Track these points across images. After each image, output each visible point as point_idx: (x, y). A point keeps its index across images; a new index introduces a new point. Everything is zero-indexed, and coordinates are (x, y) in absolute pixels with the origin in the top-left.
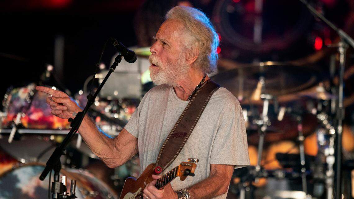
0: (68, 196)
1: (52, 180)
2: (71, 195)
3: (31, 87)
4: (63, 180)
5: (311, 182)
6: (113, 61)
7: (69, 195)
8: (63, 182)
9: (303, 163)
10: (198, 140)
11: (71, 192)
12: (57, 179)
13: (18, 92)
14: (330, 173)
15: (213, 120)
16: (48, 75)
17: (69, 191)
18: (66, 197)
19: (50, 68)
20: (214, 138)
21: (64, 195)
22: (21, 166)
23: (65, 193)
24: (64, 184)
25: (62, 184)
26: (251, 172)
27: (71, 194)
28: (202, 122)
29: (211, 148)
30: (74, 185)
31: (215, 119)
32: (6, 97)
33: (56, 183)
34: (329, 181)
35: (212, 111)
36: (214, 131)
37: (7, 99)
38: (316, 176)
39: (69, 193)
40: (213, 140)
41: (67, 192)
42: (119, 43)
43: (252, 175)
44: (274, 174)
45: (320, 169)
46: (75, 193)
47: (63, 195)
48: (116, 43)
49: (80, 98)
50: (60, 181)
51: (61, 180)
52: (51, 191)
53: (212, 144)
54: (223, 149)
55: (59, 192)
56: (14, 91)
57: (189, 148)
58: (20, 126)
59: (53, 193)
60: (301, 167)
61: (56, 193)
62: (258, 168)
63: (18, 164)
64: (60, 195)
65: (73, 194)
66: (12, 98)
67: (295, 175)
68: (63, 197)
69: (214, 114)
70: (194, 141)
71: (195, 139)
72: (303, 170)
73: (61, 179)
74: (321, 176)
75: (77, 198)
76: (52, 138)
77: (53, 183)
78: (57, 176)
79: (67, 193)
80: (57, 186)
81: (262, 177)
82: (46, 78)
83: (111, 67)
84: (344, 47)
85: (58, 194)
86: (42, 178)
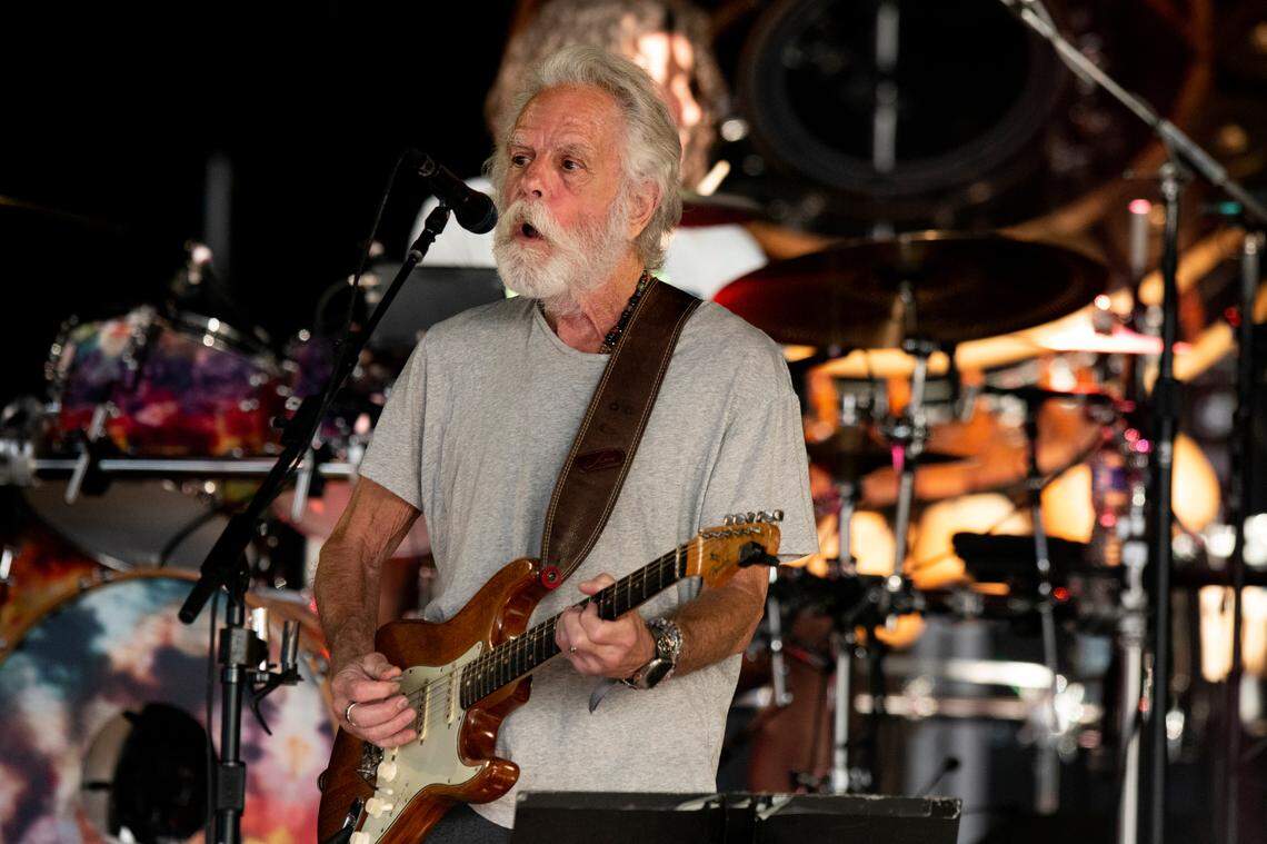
0: (273, 676)
1: (221, 624)
2: (283, 673)
3: (138, 319)
4: (259, 621)
5: (1069, 626)
6: (420, 227)
7: (278, 670)
8: (255, 629)
9: (1043, 565)
10: (661, 477)
11: (283, 659)
12: (236, 620)
13: (95, 335)
14: (1133, 597)
15: (704, 409)
16: (194, 277)
17: (275, 658)
18: (266, 677)
19: (201, 254)
20: (710, 467)
21: (262, 672)
22: (107, 579)
23: (263, 666)
24: (262, 635)
25: (252, 634)
26: (872, 596)
27: (283, 669)
28: (670, 418)
29: (701, 499)
30: (292, 640)
31: (713, 405)
32: (55, 350)
33: (235, 631)
34: (1132, 626)
35: (700, 380)
36: (711, 444)
37: (58, 358)
38: (1086, 609)
39: (275, 666)
40: (709, 474)
41: (271, 662)
42: (437, 168)
43: (874, 606)
44: (950, 602)
45: (1100, 587)
46: (295, 666)
47: (255, 671)
48: (428, 168)
49: (301, 351)
50: (246, 626)
51: (251, 623)
52: (216, 659)
53: (704, 487)
54: (743, 503)
55: (243, 662)
56: (83, 333)
57: (634, 505)
58: (104, 448)
59: (222, 665)
60: (1039, 578)
61: (234, 665)
62: (895, 584)
63: (96, 575)
64: (248, 670)
65: (291, 666)
66: (77, 352)
67: (1019, 606)
68: (258, 677)
69: (705, 389)
70: (649, 480)
71: (651, 475)
72: (1045, 589)
73: (250, 619)
74: (1105, 610)
75: (302, 680)
76: (210, 487)
77: (222, 631)
78: (237, 610)
79: (270, 666)
80: (237, 642)
81: (908, 611)
82: (191, 287)
83: (412, 249)
84: (1178, 180)
85: (241, 668)
86: (187, 616)
